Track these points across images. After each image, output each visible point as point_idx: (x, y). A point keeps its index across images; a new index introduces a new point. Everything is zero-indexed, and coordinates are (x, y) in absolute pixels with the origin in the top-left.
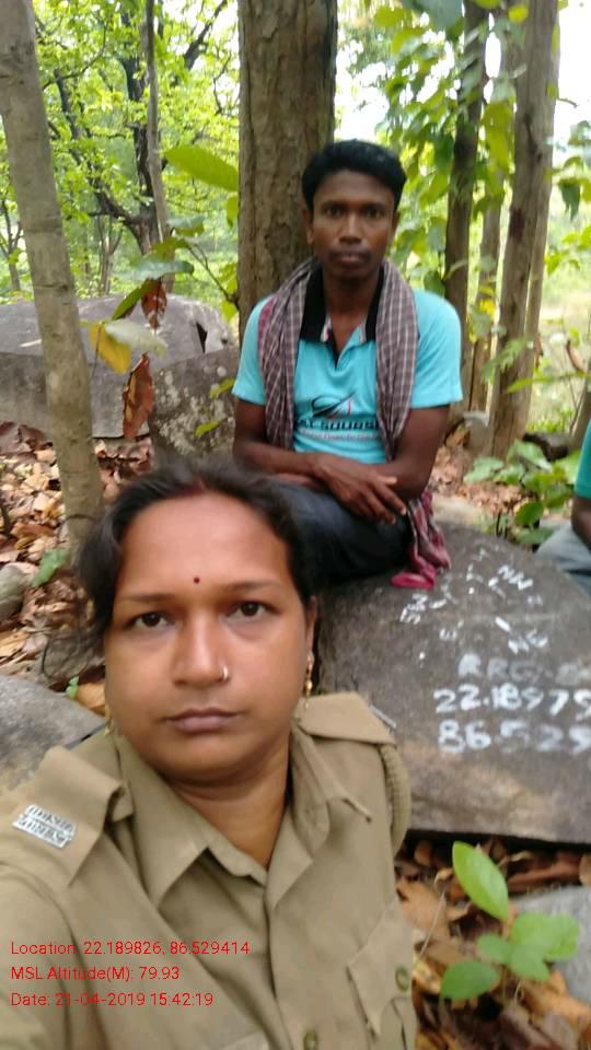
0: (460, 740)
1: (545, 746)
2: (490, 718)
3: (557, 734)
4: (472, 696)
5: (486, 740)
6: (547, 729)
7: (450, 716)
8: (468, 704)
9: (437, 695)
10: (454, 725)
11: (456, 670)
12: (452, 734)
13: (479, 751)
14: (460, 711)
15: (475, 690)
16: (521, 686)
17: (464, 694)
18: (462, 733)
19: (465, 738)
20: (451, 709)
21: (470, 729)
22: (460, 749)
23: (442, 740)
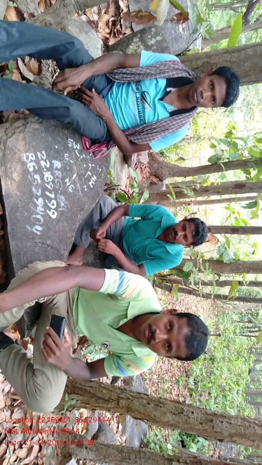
0: (29, 160)
1: (34, 189)
2: (40, 171)
3: (39, 194)
4: (46, 165)
5: (31, 169)
6: (40, 190)
7: (37, 157)
8: (43, 163)
9: (43, 152)
10: (34, 158)
11: (54, 159)
12: (30, 158)
13: (27, 167)
14: (40, 161)
15: (48, 166)
16: (53, 182)
17: (46, 162)
18: (31, 161)
19: (30, 162)
20: (40, 157)
21: (34, 164)
22: (26, 160)
23: (27, 154)
